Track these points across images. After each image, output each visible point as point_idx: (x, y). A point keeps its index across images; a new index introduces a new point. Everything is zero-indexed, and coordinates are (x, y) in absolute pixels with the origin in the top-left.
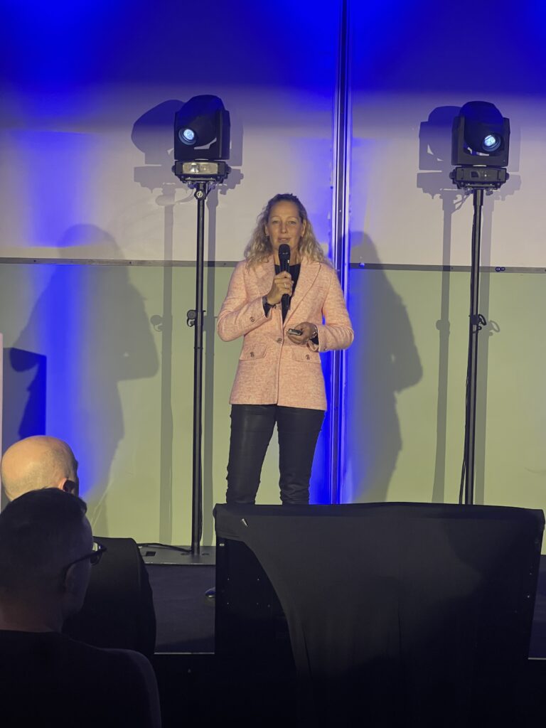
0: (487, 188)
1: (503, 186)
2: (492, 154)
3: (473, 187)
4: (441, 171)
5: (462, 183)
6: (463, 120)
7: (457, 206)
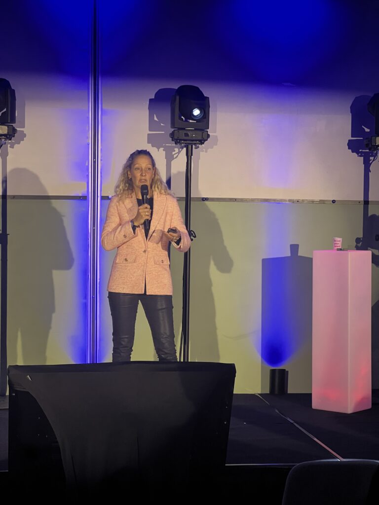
0: (195, 144)
1: (206, 142)
2: (198, 121)
3: (185, 143)
4: (163, 132)
5: (178, 141)
6: (178, 98)
7: (175, 156)
